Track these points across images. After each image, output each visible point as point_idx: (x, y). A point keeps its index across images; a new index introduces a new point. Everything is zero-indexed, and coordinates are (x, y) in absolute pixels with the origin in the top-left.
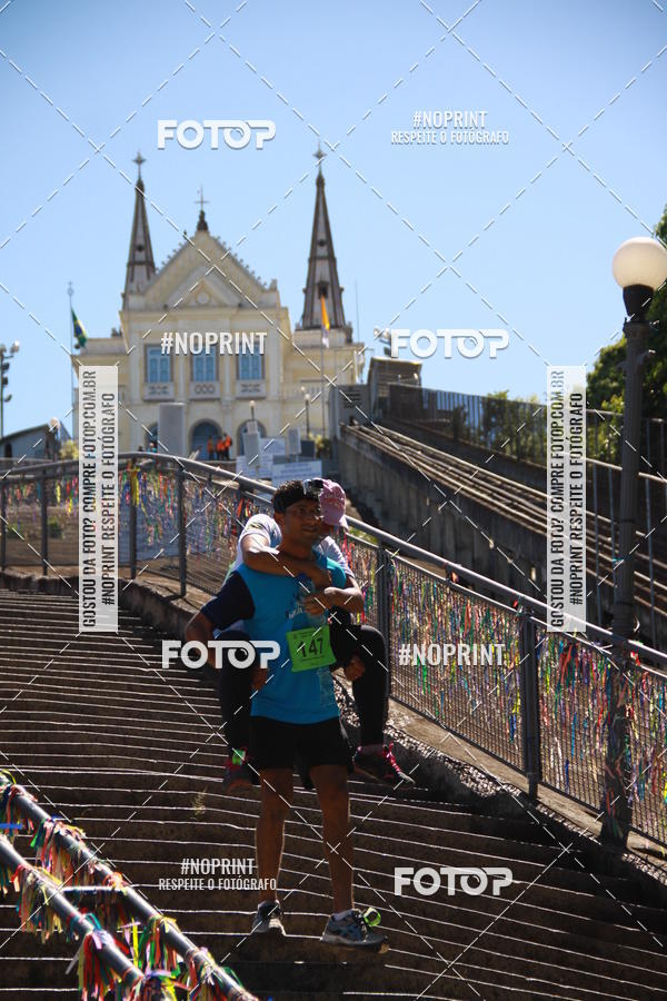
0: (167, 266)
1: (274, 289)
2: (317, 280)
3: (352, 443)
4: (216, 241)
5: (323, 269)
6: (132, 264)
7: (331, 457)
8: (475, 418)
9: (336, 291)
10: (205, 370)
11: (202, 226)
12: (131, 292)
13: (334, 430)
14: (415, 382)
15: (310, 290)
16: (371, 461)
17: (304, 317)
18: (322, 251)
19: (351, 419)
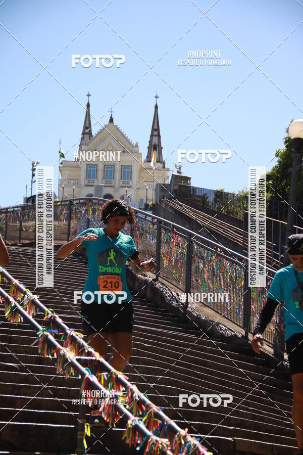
0: (97, 135)
1: (137, 146)
2: (153, 144)
3: (163, 205)
4: (116, 126)
5: (155, 140)
6: (84, 134)
7: (155, 211)
8: (211, 199)
9: (160, 149)
10: (109, 175)
11: (111, 120)
12: (83, 144)
13: (156, 200)
14: (188, 184)
15: (150, 148)
16: (170, 213)
17: (147, 157)
18: (156, 133)
19: (164, 196)
